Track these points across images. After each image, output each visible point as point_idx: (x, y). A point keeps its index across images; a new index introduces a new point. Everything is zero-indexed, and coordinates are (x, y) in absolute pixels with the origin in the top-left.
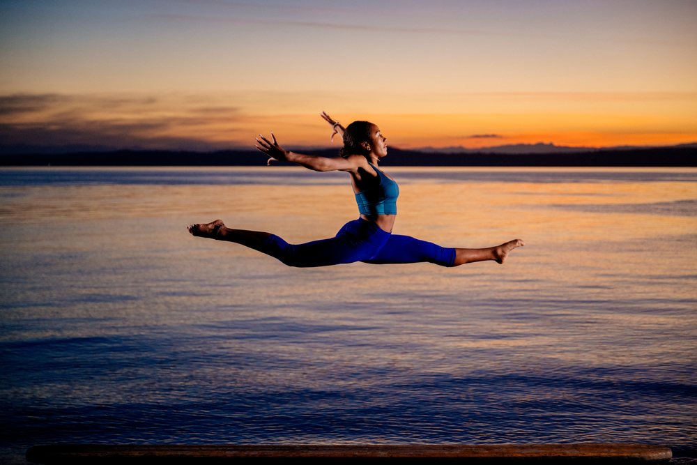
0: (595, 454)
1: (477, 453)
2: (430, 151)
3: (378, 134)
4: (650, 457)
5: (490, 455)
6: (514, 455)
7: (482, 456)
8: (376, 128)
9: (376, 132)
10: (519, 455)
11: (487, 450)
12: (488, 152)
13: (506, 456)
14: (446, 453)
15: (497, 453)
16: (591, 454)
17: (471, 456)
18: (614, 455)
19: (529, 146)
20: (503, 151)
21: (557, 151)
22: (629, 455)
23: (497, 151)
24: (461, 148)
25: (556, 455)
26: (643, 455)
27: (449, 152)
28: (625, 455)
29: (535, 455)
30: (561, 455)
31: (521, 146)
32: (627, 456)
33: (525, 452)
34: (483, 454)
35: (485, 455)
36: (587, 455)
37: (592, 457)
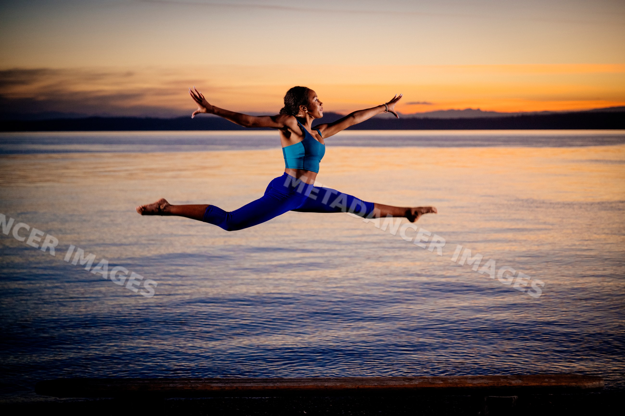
0: (537, 384)
1: (434, 384)
3: (315, 99)
4: (585, 386)
5: (444, 386)
6: (467, 385)
7: (439, 386)
8: (314, 94)
9: (314, 97)
10: (471, 385)
11: (442, 381)
12: (422, 117)
13: (459, 386)
14: (407, 384)
15: (451, 383)
16: (533, 384)
17: (429, 386)
18: (554, 384)
19: (459, 111)
21: (484, 116)
22: (567, 384)
23: (430, 116)
25: (503, 385)
26: (580, 384)
28: (563, 384)
29: (485, 385)
30: (507, 385)
31: (452, 111)
32: (566, 385)
33: (475, 382)
34: (439, 384)
35: (441, 386)
36: (531, 385)
37: (534, 386)
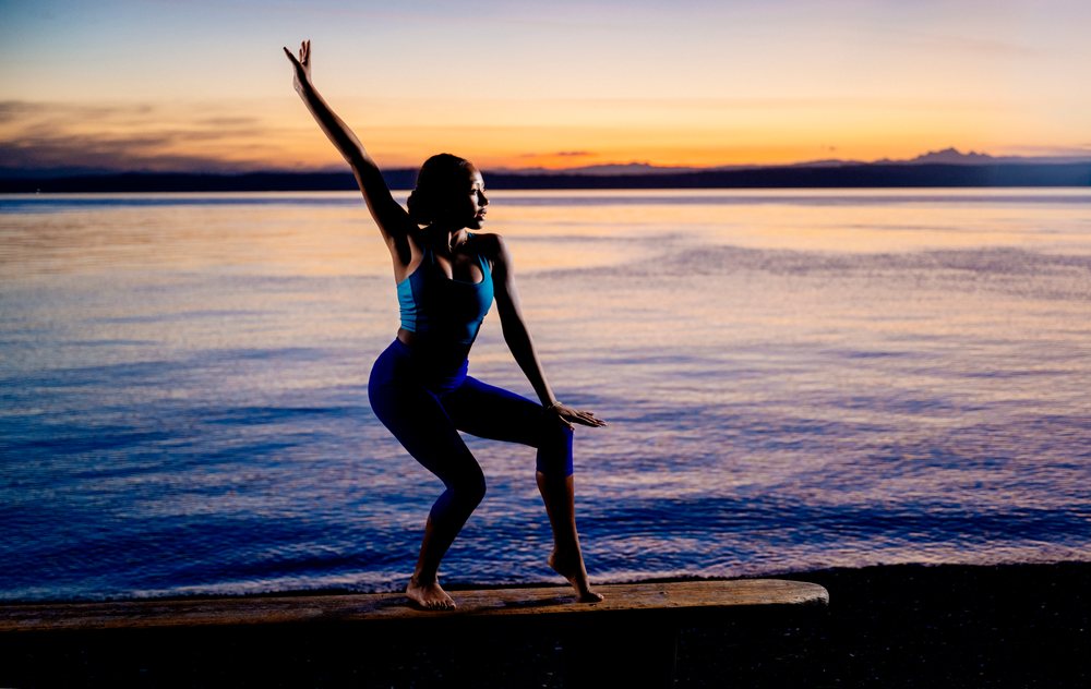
2: (503, 172)
12: (572, 173)
19: (621, 166)
20: (590, 172)
21: (654, 171)
23: (584, 172)
24: (540, 169)
27: (526, 173)
